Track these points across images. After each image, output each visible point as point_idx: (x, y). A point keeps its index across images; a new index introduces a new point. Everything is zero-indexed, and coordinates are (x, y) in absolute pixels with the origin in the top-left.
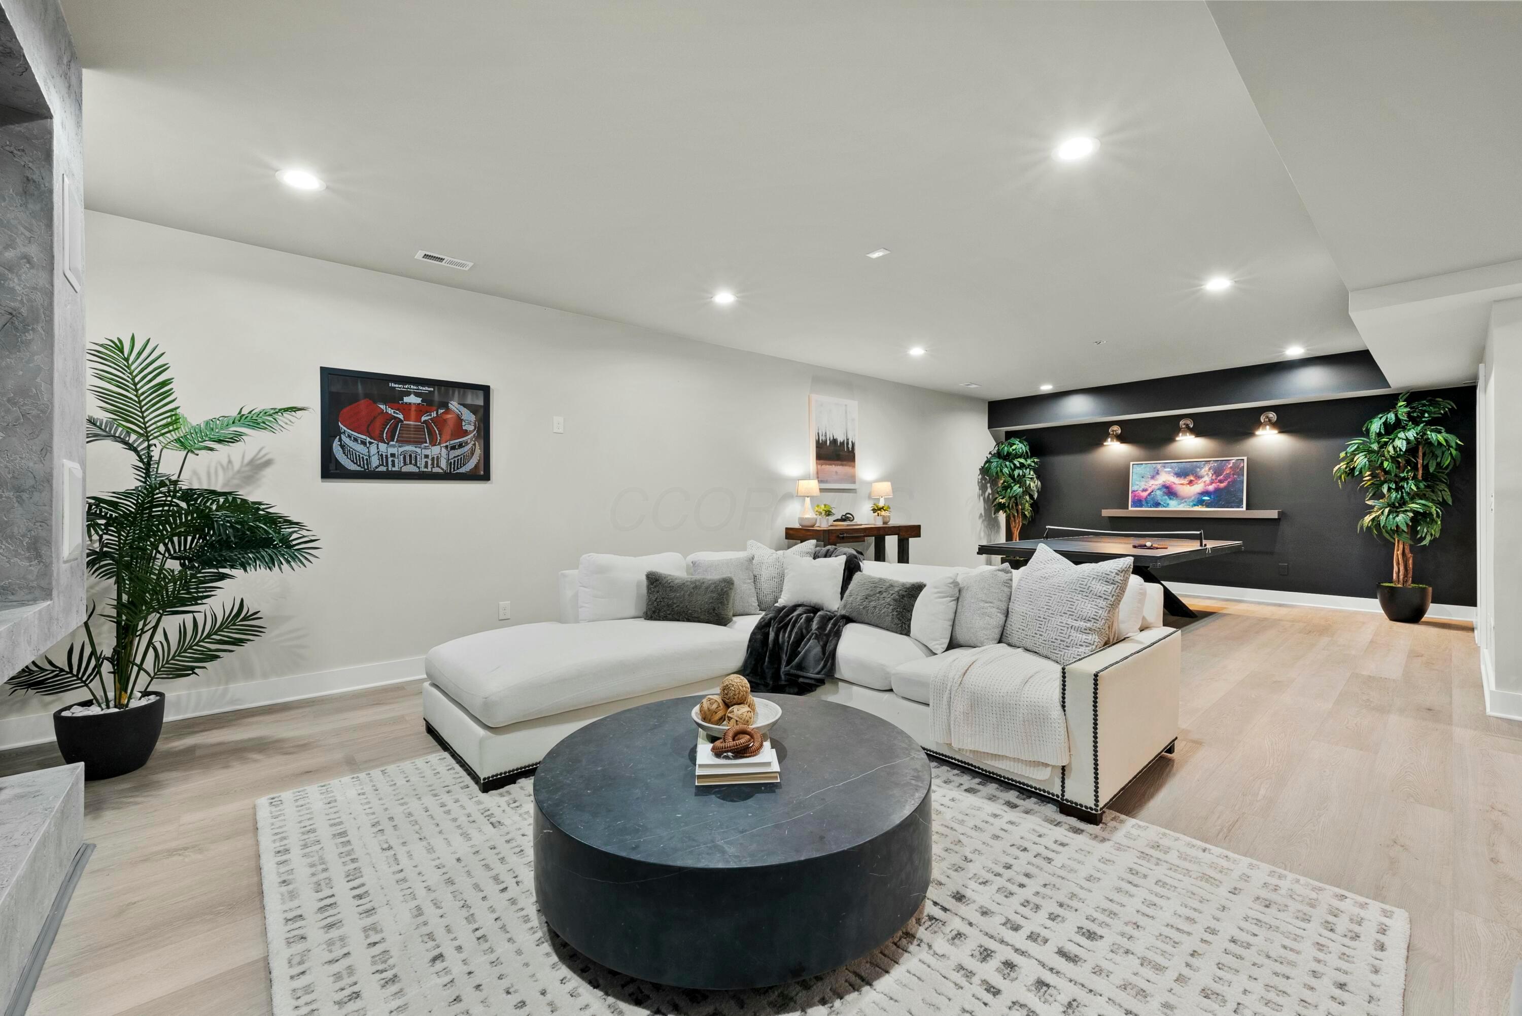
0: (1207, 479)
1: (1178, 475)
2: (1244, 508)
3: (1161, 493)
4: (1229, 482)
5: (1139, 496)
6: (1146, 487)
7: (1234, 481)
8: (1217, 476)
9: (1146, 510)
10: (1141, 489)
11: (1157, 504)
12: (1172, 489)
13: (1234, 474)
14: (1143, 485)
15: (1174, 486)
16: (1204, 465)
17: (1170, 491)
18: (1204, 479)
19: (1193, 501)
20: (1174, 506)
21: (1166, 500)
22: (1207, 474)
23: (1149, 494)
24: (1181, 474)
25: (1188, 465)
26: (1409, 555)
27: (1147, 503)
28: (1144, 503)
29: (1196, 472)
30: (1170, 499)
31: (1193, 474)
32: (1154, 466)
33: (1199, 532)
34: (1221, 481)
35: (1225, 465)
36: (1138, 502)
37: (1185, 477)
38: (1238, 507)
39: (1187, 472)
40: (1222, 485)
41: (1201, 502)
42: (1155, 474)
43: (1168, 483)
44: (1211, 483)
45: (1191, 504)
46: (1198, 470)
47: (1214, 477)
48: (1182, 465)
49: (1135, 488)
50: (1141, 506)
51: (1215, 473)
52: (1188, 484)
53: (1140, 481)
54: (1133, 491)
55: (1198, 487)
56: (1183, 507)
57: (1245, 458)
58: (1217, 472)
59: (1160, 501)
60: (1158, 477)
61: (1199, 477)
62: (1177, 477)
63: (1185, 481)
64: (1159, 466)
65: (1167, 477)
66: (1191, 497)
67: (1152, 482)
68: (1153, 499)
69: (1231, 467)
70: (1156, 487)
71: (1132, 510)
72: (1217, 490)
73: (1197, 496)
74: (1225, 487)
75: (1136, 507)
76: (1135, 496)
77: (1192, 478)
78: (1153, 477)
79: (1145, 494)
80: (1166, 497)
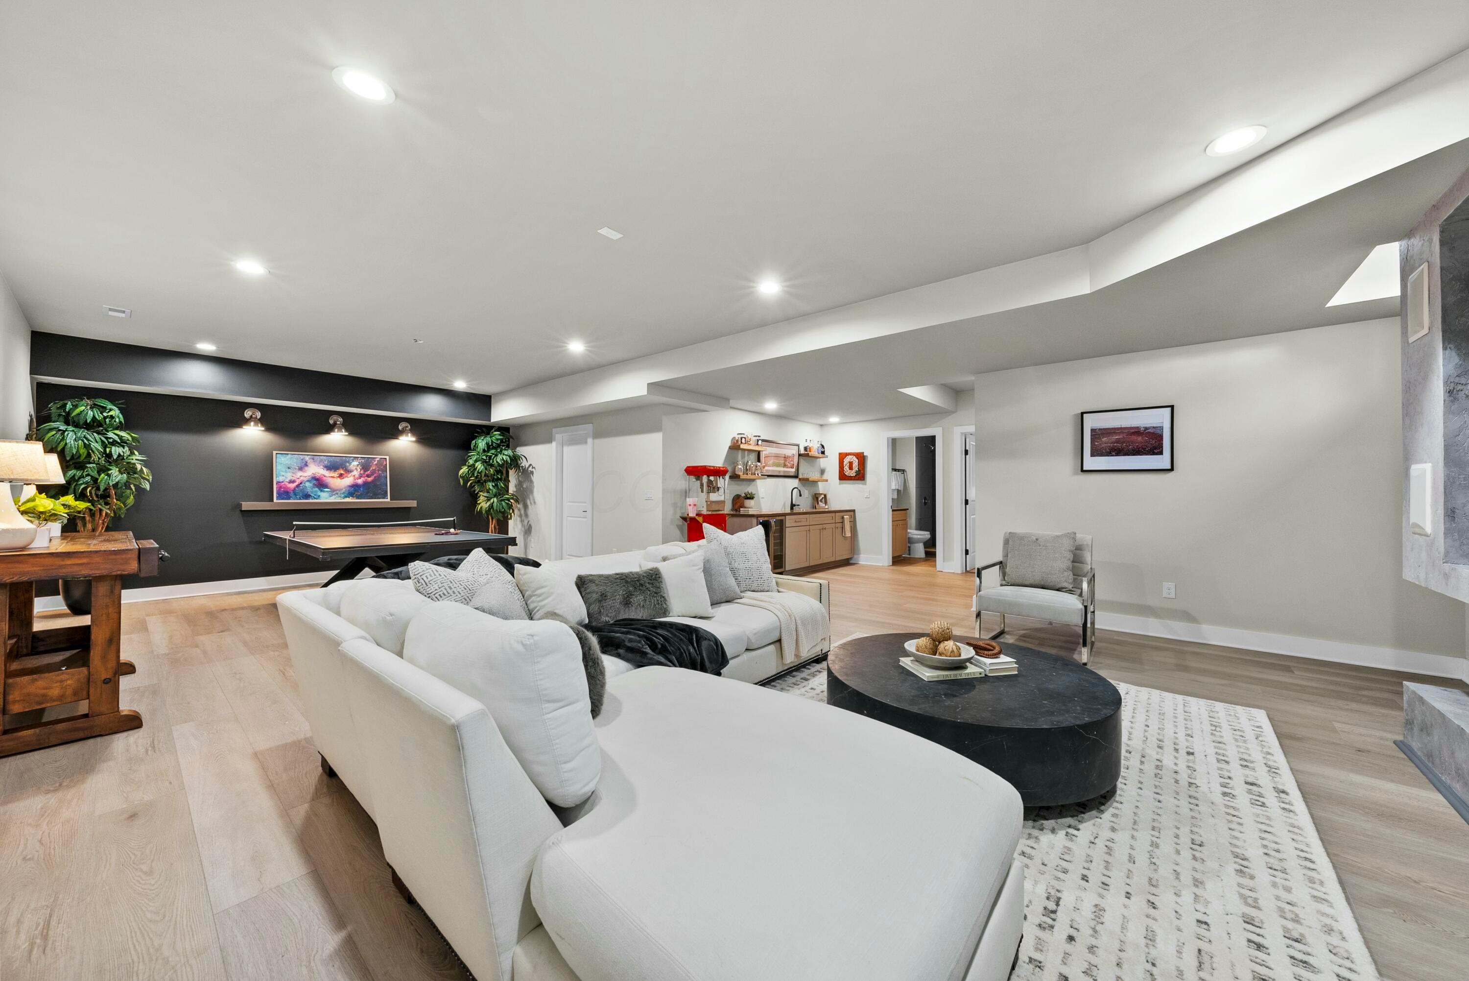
0: (356, 473)
1: (329, 468)
2: (389, 500)
3: (311, 485)
4: (375, 477)
5: (286, 488)
6: (293, 479)
7: (379, 476)
8: (365, 471)
9: (294, 502)
10: (288, 480)
11: (307, 496)
12: (322, 481)
13: (379, 470)
14: (289, 476)
15: (324, 478)
16: (353, 460)
17: (320, 483)
18: (353, 473)
19: (344, 493)
20: (325, 498)
21: (316, 491)
22: (356, 469)
23: (298, 486)
24: (331, 467)
25: (338, 459)
26: (497, 527)
27: (296, 495)
28: (292, 494)
29: (345, 466)
30: (321, 491)
31: (343, 468)
32: (302, 457)
33: (452, 519)
34: (368, 476)
35: (371, 462)
36: (285, 493)
37: (335, 471)
38: (384, 498)
39: (337, 466)
40: (370, 479)
41: (350, 494)
42: (303, 467)
43: (318, 475)
44: (360, 477)
45: (343, 496)
46: (348, 464)
47: (362, 472)
48: (332, 459)
49: (281, 479)
50: (289, 499)
51: (363, 468)
52: (339, 477)
53: (286, 472)
54: (278, 483)
55: (348, 481)
56: (333, 499)
57: (387, 458)
58: (365, 467)
59: (310, 493)
60: (306, 468)
61: (348, 471)
62: (327, 470)
63: (336, 474)
64: (307, 458)
65: (315, 470)
66: (342, 490)
67: (300, 474)
68: (302, 491)
69: (376, 464)
70: (305, 479)
71: (277, 502)
72: (365, 484)
73: (348, 488)
74: (373, 481)
75: (283, 499)
76: (281, 487)
77: (342, 472)
78: (301, 469)
79: (292, 486)
80: (317, 489)
